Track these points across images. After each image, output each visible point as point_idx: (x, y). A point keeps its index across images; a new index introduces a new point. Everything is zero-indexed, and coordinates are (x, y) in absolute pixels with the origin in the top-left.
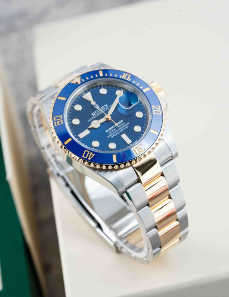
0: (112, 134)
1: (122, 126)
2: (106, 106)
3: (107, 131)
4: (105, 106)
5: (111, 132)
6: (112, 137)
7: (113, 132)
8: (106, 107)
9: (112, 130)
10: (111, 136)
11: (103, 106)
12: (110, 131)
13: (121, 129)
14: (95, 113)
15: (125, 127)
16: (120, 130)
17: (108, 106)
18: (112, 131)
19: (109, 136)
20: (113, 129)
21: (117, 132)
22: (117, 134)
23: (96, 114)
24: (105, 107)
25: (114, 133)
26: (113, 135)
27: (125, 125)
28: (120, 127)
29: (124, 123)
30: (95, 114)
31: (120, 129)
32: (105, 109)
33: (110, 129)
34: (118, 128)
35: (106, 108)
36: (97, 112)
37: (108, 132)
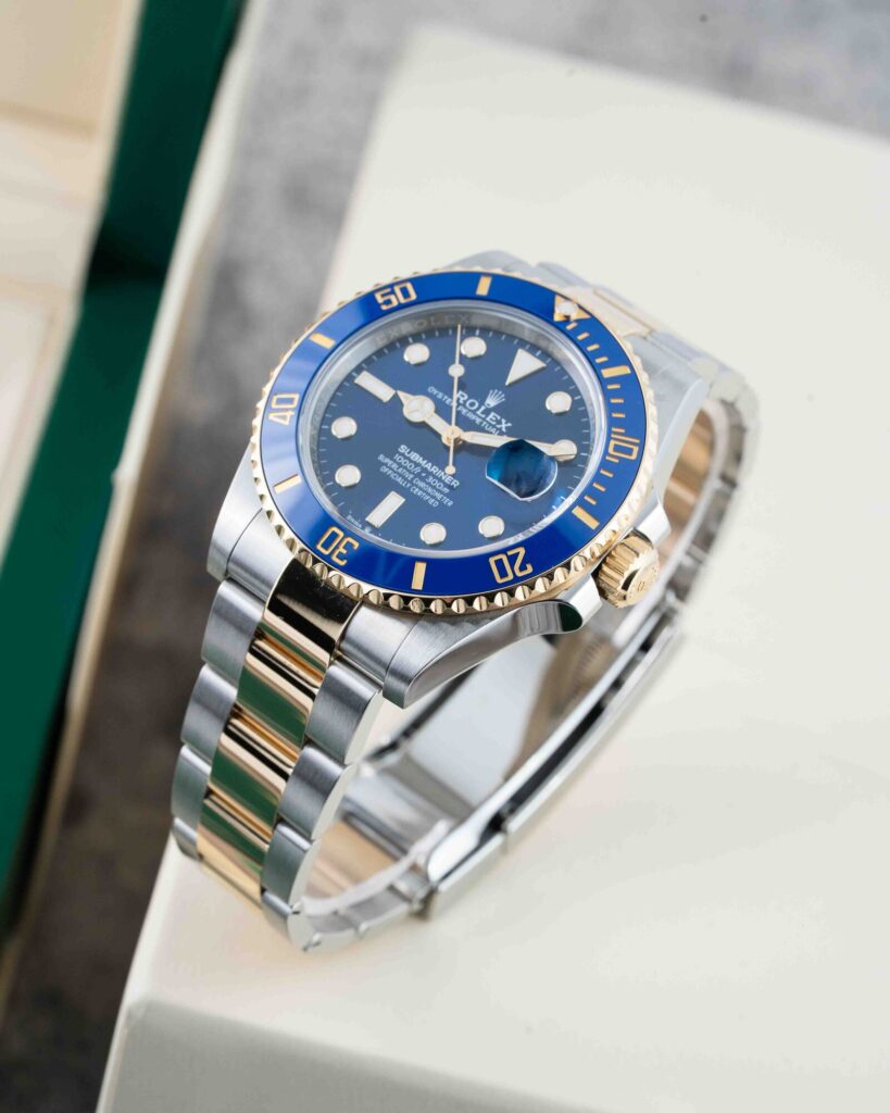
0: (395, 466)
1: (434, 487)
2: (504, 426)
3: (403, 449)
4: (503, 421)
5: (403, 461)
6: (384, 469)
7: (405, 468)
8: (499, 426)
9: (411, 461)
10: (388, 465)
11: (499, 418)
12: (408, 458)
13: (421, 489)
14: (465, 402)
15: (434, 497)
16: (417, 486)
17: (504, 430)
18: (408, 465)
19: (387, 460)
20: (417, 465)
21: (406, 479)
22: (399, 480)
23: (464, 405)
24: (499, 422)
25: (400, 470)
26: (391, 469)
27: (439, 496)
28: (429, 484)
29: (446, 490)
30: (461, 401)
31: (422, 484)
32: (490, 424)
33: (415, 456)
34: (423, 479)
35: (494, 426)
36: (472, 404)
37: (403, 455)
